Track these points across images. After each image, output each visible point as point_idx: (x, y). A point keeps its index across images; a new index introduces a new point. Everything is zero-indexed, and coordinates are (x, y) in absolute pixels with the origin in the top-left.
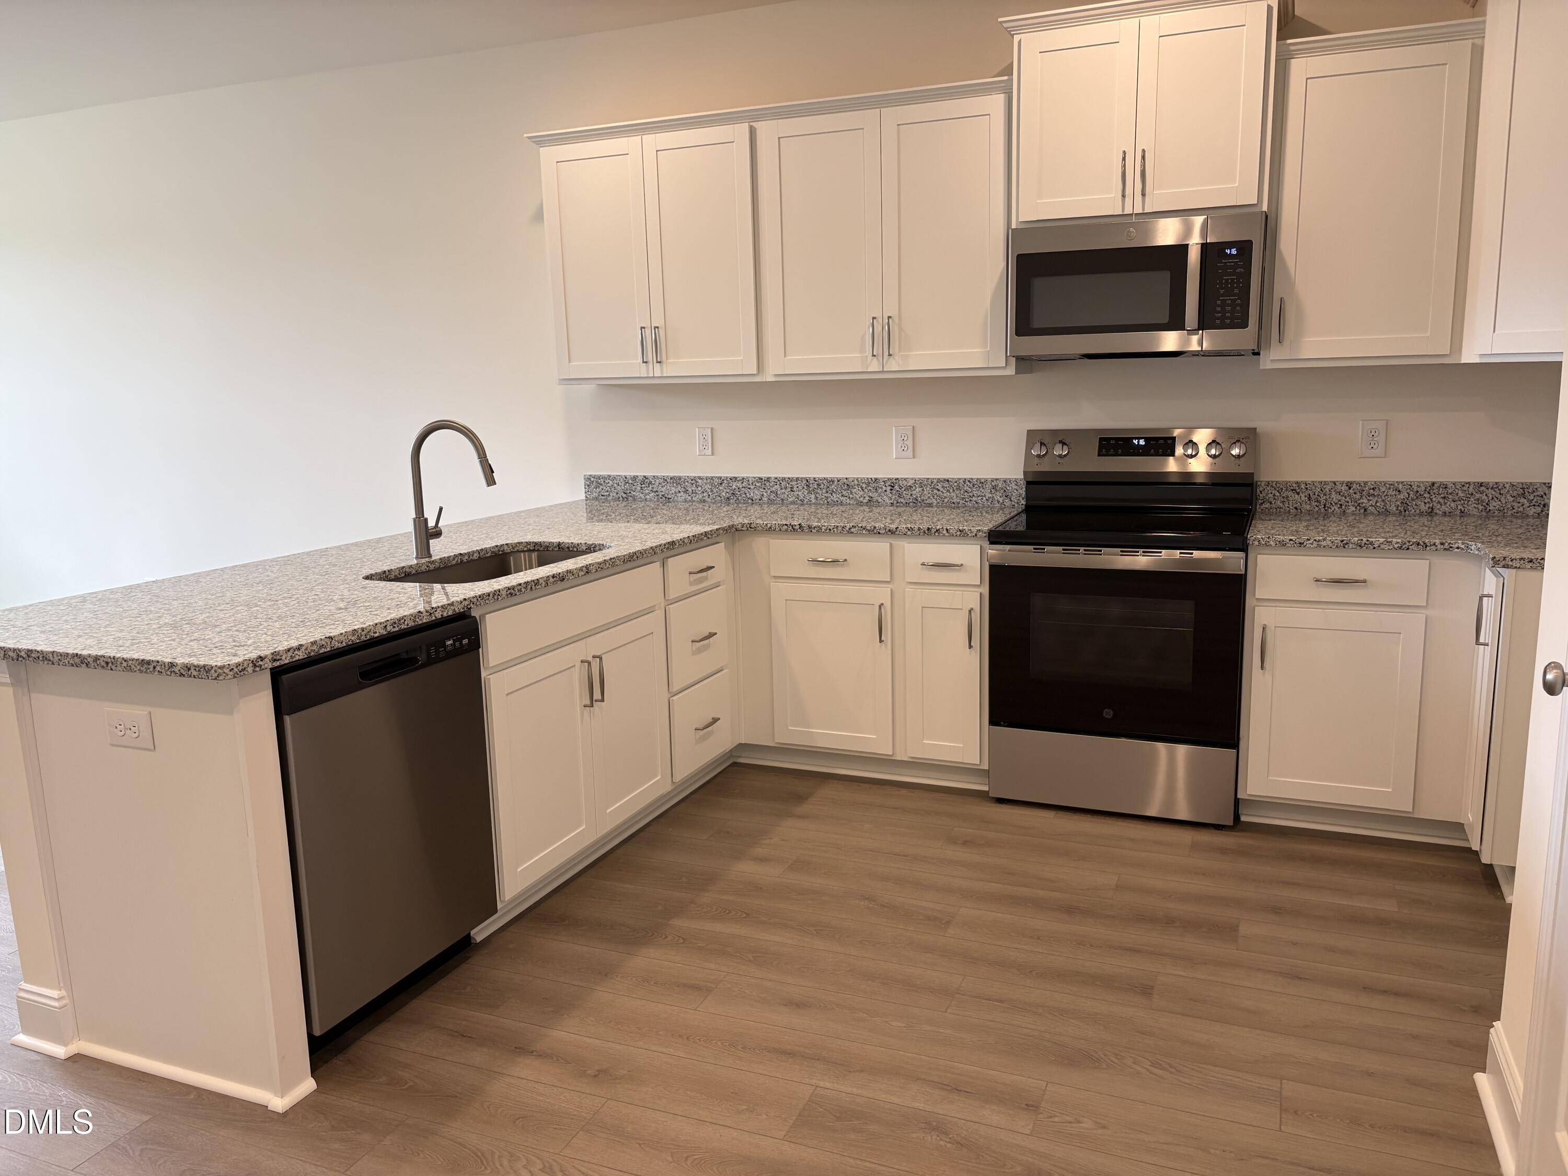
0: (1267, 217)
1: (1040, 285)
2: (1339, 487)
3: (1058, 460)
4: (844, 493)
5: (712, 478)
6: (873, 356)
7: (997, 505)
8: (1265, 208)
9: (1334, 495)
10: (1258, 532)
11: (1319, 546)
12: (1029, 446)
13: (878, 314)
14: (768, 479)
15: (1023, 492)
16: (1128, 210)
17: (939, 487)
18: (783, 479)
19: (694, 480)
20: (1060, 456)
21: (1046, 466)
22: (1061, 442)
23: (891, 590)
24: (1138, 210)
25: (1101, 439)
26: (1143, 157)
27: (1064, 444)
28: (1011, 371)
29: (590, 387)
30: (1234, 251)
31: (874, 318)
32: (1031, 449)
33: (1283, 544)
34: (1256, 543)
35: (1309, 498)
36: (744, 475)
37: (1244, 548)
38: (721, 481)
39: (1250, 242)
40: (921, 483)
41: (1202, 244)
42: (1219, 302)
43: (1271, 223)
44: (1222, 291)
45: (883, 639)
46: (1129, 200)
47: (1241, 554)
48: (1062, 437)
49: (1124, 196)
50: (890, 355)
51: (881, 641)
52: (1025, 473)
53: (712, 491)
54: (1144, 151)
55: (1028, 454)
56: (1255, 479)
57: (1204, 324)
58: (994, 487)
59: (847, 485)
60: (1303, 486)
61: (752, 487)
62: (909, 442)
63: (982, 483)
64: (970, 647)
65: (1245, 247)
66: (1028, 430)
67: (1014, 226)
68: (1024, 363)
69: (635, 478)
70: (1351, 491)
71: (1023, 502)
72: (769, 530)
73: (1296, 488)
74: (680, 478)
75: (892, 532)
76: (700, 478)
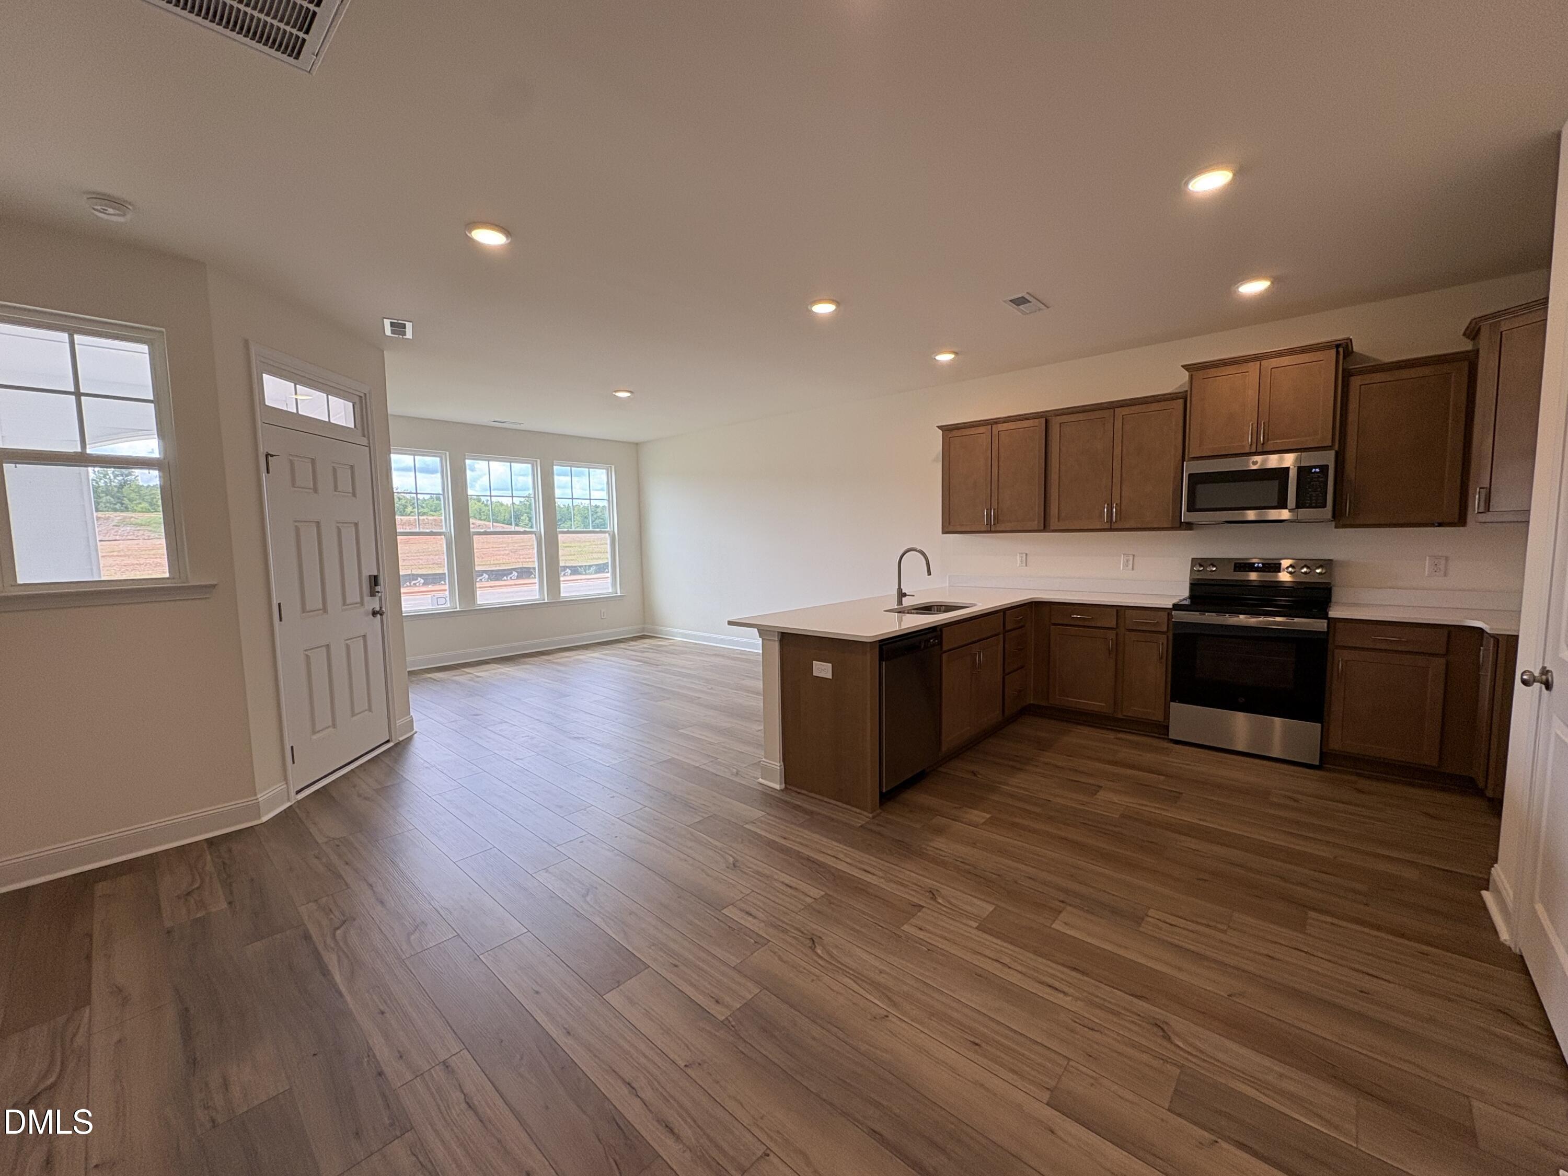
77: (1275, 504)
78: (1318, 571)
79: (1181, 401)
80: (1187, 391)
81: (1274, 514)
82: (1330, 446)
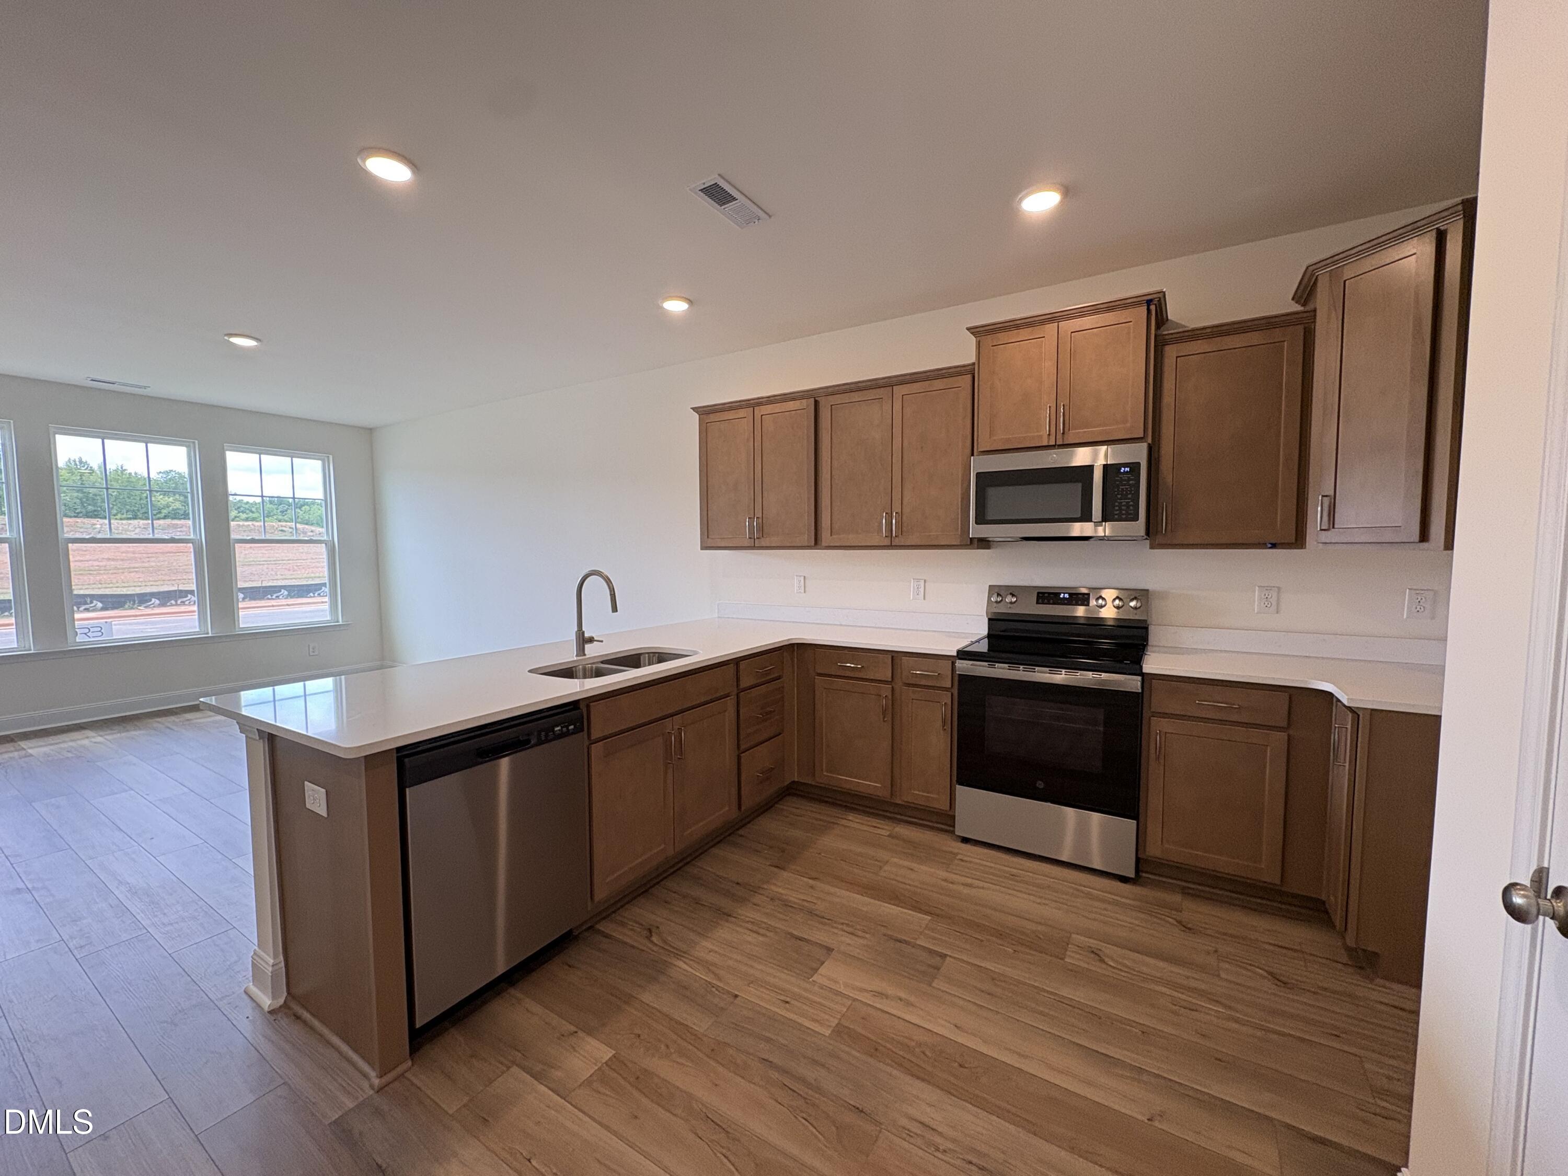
77: (1079, 515)
78: (1133, 604)
79: (969, 377)
80: (974, 364)
81: (1077, 529)
82: (1142, 438)
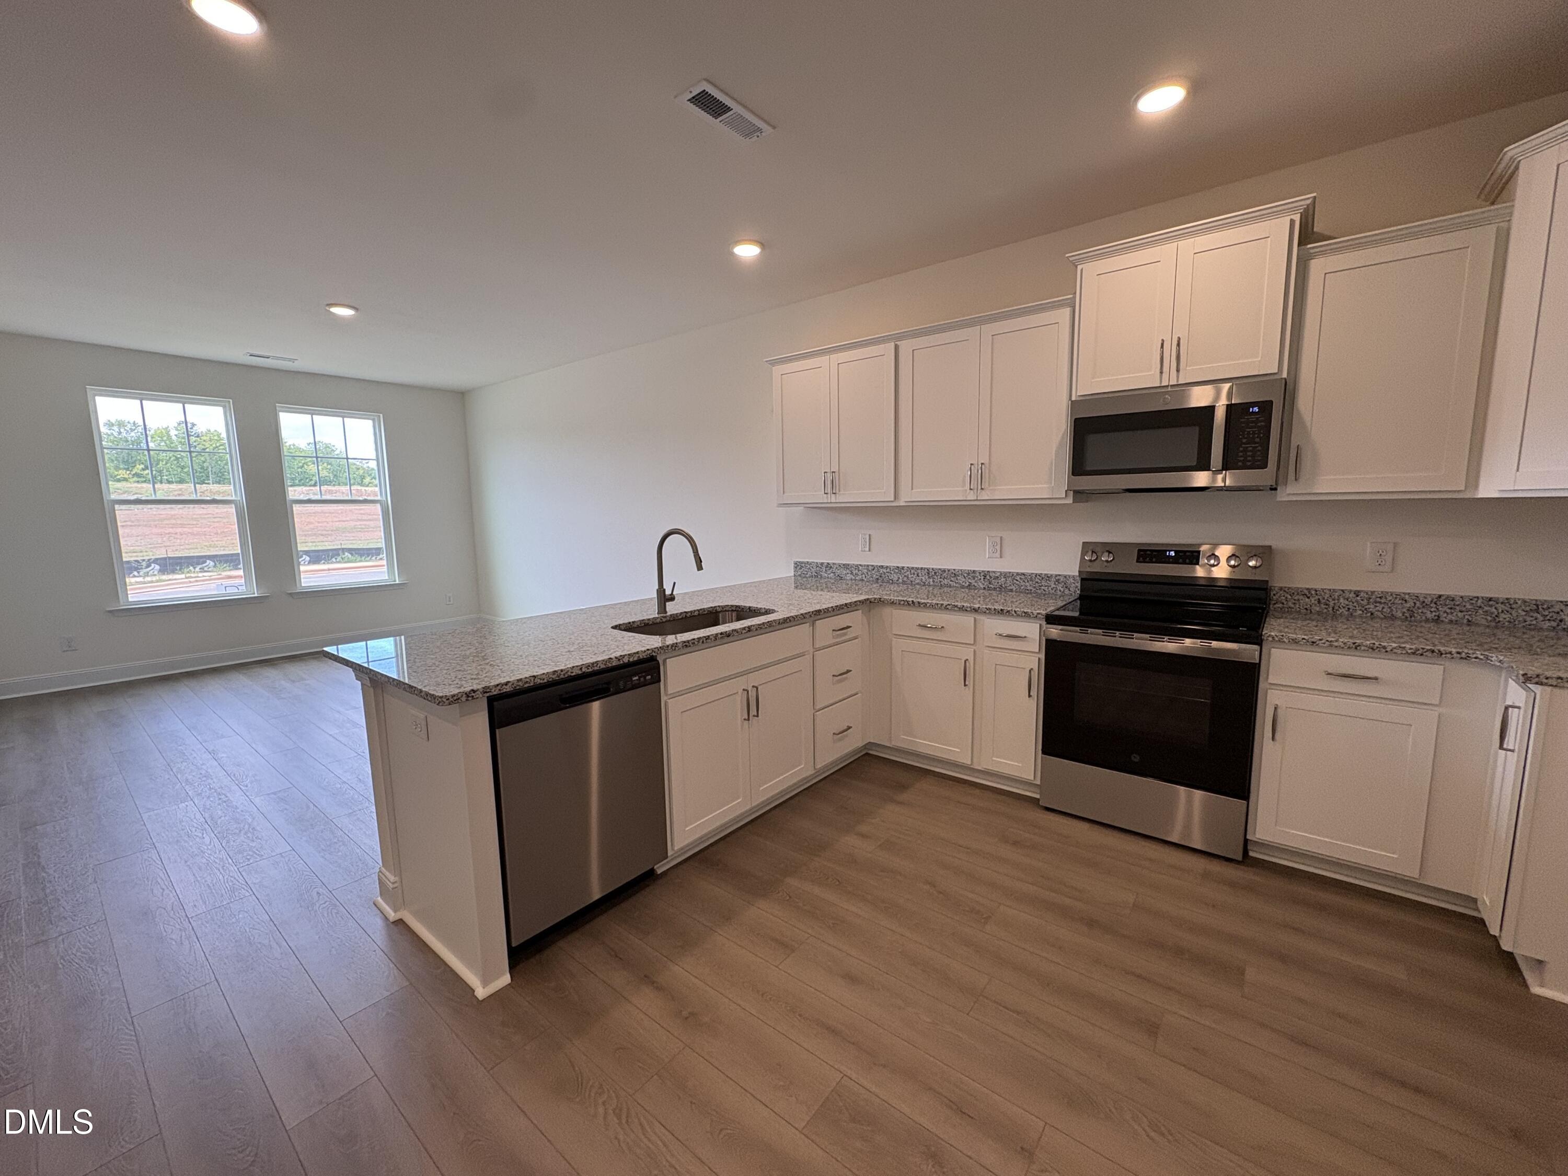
0: (1286, 383)
1: (1093, 440)
2: (1347, 595)
3: (1105, 564)
4: (952, 579)
5: (868, 566)
6: (970, 489)
7: (1059, 593)
8: (1285, 375)
9: (1342, 600)
10: (1272, 629)
11: (1331, 646)
12: (1084, 553)
13: (975, 462)
14: (903, 568)
15: (1079, 585)
16: (1165, 383)
17: (1018, 578)
18: (913, 568)
19: (857, 567)
20: (1107, 561)
21: (1097, 568)
22: (1107, 551)
23: (975, 651)
24: (1173, 382)
25: (1139, 551)
26: (1178, 345)
27: (1110, 552)
28: (1070, 501)
29: (801, 508)
30: (1256, 409)
31: (971, 464)
32: (1085, 555)
33: (1295, 641)
34: (1270, 639)
35: (1319, 602)
36: (888, 565)
37: (1259, 641)
38: (874, 567)
39: (1271, 402)
40: (1006, 575)
41: (1227, 405)
42: (1241, 449)
43: (1290, 387)
44: (1244, 441)
45: (967, 683)
46: (1165, 376)
47: (1256, 647)
48: (1109, 548)
49: (1161, 373)
50: (982, 489)
51: (965, 685)
52: (1080, 572)
53: (867, 573)
54: (1179, 338)
55: (1082, 558)
56: (1270, 584)
57: (1226, 467)
58: (1058, 581)
59: (955, 574)
60: (1313, 592)
61: (893, 572)
62: (998, 547)
63: (1048, 577)
64: (1030, 696)
65: (1266, 407)
66: (1083, 543)
67: (1073, 398)
68: (1079, 495)
69: (822, 564)
70: (1358, 598)
71: (1079, 592)
72: (892, 603)
73: (1307, 593)
74: (848, 565)
75: (976, 610)
76: (860, 565)
